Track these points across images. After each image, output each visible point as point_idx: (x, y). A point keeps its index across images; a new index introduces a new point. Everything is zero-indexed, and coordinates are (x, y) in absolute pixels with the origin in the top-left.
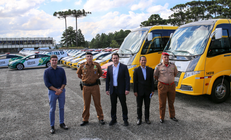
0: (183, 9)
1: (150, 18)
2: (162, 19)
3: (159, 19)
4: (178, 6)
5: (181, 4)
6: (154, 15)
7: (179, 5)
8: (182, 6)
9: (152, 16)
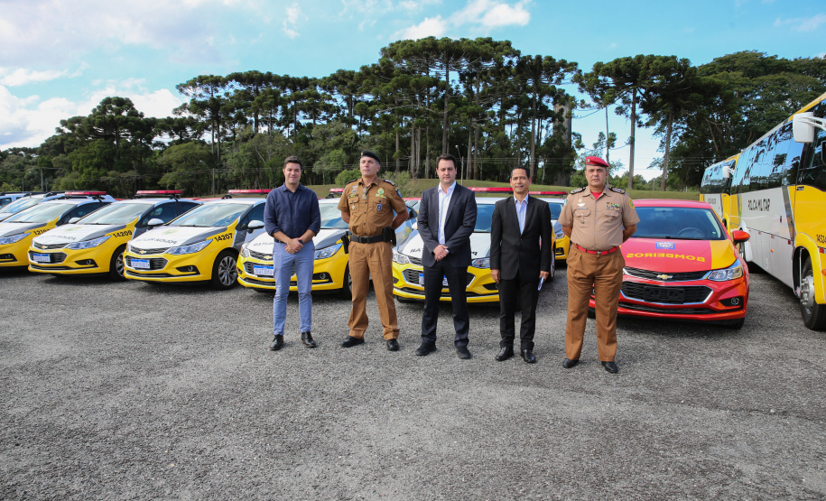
0: (217, 91)
1: (99, 107)
2: (142, 115)
3: (129, 114)
4: (202, 80)
5: (212, 76)
6: (115, 101)
7: (206, 78)
8: (216, 82)
9: (108, 102)
